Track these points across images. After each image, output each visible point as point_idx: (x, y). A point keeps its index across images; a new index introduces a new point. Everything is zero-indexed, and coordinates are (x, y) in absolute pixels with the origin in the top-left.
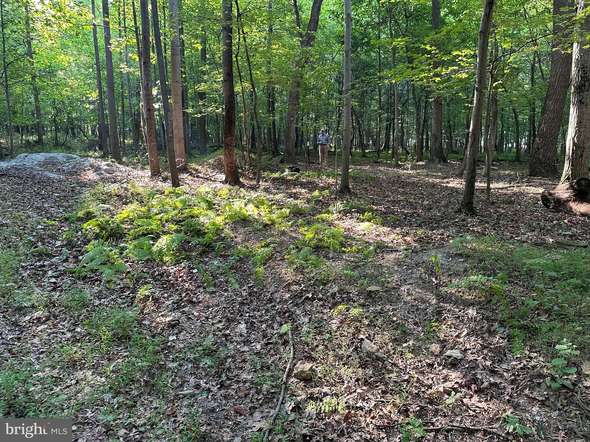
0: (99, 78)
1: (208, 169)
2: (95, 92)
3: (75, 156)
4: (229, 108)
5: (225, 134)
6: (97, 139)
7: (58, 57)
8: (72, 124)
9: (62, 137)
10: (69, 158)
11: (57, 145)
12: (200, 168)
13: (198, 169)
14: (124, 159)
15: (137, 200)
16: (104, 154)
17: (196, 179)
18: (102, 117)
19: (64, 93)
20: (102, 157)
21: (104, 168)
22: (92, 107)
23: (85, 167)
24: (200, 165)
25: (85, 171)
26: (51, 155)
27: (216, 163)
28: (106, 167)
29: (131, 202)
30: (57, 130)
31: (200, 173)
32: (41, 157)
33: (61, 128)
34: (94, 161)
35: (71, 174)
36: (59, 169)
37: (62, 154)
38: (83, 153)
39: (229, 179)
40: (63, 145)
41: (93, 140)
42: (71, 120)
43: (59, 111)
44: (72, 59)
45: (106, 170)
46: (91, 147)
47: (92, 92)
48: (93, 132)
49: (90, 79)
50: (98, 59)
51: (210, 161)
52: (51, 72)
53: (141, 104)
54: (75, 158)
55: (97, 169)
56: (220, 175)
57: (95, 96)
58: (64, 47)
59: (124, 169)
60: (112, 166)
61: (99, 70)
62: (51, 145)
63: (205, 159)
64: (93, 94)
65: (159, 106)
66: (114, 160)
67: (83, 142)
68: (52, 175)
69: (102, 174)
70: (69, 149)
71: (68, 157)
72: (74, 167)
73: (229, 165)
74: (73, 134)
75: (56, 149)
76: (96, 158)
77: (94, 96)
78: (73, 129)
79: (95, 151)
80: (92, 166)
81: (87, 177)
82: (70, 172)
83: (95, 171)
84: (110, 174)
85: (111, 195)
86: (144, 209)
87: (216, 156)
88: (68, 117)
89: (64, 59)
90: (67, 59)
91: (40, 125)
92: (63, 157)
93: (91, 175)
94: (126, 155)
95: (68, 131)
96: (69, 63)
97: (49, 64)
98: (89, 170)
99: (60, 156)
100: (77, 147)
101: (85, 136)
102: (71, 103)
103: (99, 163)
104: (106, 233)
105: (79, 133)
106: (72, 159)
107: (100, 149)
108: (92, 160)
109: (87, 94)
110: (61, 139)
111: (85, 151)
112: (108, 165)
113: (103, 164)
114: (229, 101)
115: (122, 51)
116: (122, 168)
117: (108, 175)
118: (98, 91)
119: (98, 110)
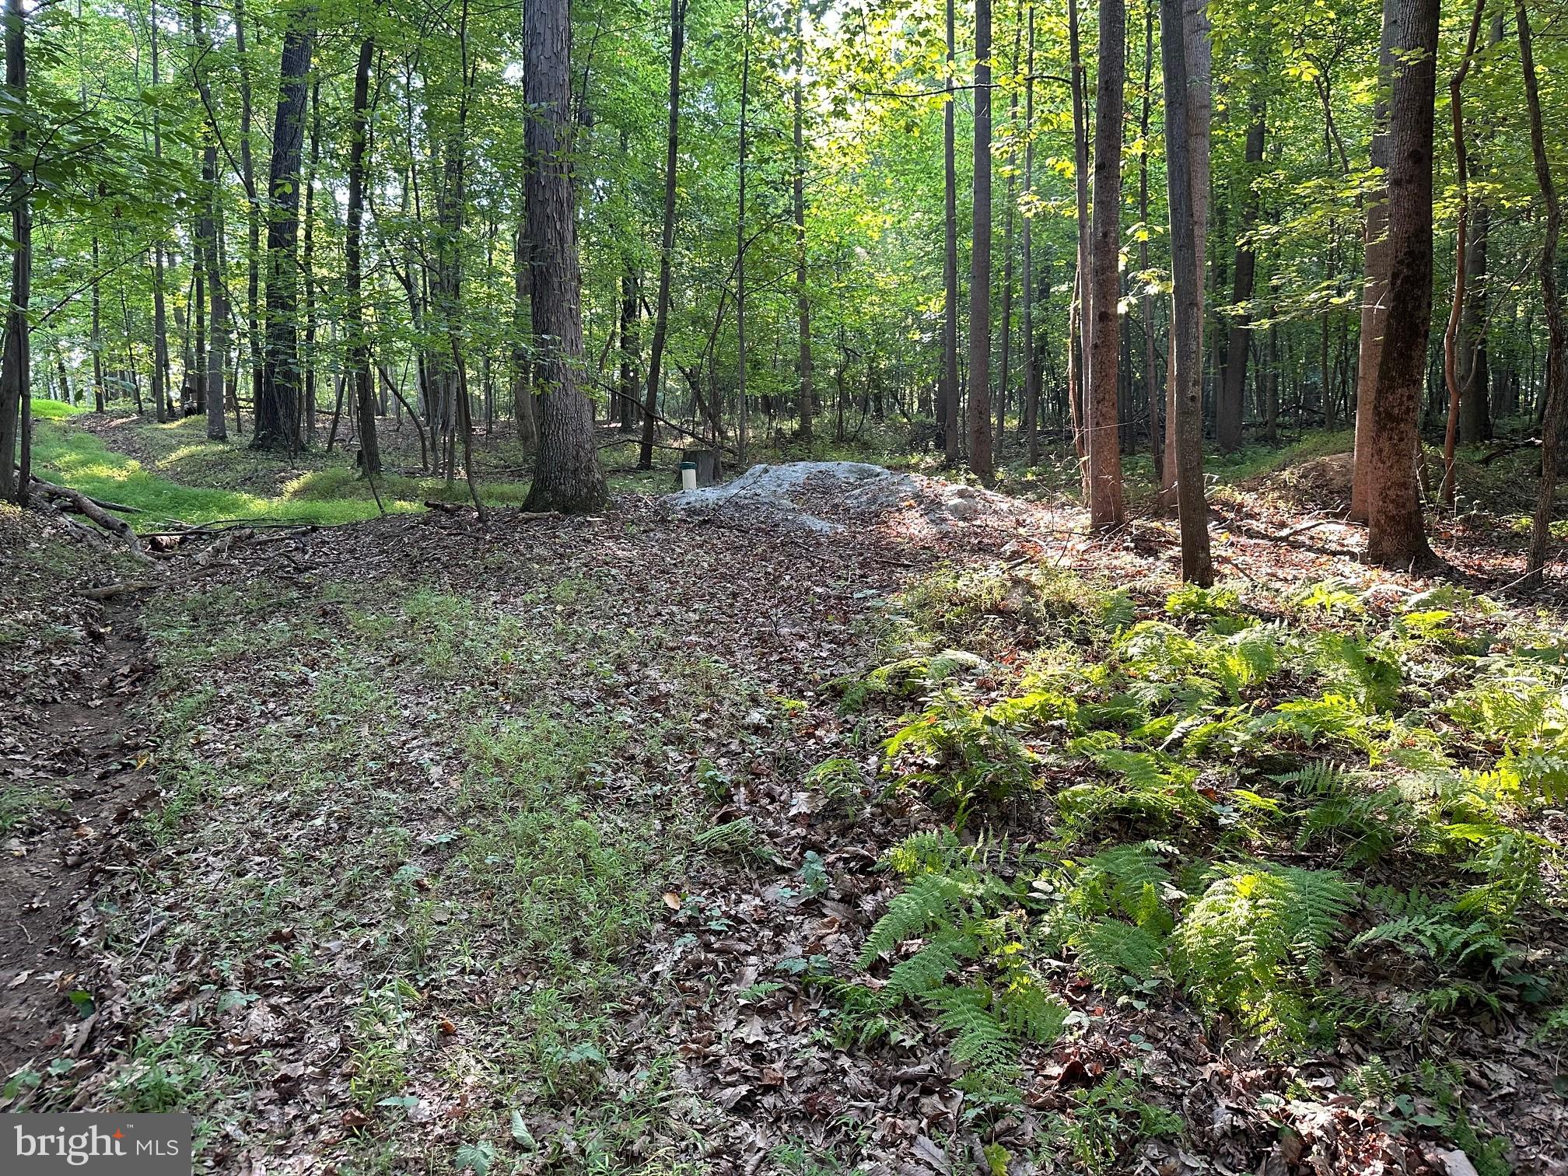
0: (950, 259)
1: (1281, 504)
2: (939, 296)
3: (878, 469)
4: (1406, 279)
5: (1384, 375)
6: (933, 420)
7: (858, 218)
8: (877, 387)
9: (853, 419)
10: (864, 475)
11: (843, 440)
12: (1248, 499)
13: (1241, 505)
14: (1000, 474)
15: (1068, 633)
16: (949, 459)
17: (1244, 540)
18: (950, 362)
19: (866, 308)
20: (944, 468)
21: (951, 503)
22: (927, 338)
23: (902, 500)
24: (1249, 491)
25: (899, 510)
26: (822, 466)
27: (1306, 484)
28: (957, 501)
29: (1049, 643)
30: (844, 403)
31: (1251, 516)
32: (799, 472)
33: (854, 398)
34: (925, 483)
35: (864, 518)
36: (836, 506)
37: (846, 464)
38: (898, 459)
39: (1387, 545)
40: (854, 438)
41: (922, 425)
42: (875, 376)
43: (851, 355)
44: (889, 219)
45: (955, 510)
46: (917, 442)
47: (929, 299)
48: (924, 402)
49: (930, 262)
50: (951, 208)
51: (1286, 474)
52: (840, 259)
53: (1072, 306)
54: (878, 475)
55: (931, 506)
56: (1333, 527)
57: (938, 307)
58: (875, 191)
59: (1005, 507)
60: (972, 497)
61: (952, 237)
62: (828, 439)
63: (1265, 469)
64: (931, 304)
65: (1129, 305)
66: (973, 476)
67: (897, 429)
68: (817, 524)
69: (944, 520)
70: (865, 447)
71: (862, 471)
72: (873, 500)
73: (1392, 493)
74: (879, 410)
75: (838, 449)
76: (930, 472)
77: (934, 307)
78: (878, 399)
79: (926, 451)
80: (918, 497)
81: (902, 530)
82: (863, 513)
83: (927, 512)
84: (965, 519)
85: (977, 609)
86: (1095, 672)
87: (1303, 456)
88: (871, 368)
89: (872, 222)
90: (879, 221)
91: (808, 393)
92: (850, 471)
93: (915, 526)
94: (1006, 461)
95: (867, 403)
96: (883, 230)
97: (837, 240)
98: (911, 507)
99: (841, 467)
100: (883, 442)
101: (905, 415)
102: (879, 332)
103: (939, 489)
104: (965, 790)
105: (891, 408)
106: (870, 476)
107: (937, 446)
108: (918, 480)
109: (918, 304)
110: (851, 427)
111: (903, 453)
112: (961, 494)
113: (949, 490)
114: (1410, 253)
115: (1017, 172)
116: (1002, 502)
117: (961, 524)
118: (945, 293)
119: (943, 343)
